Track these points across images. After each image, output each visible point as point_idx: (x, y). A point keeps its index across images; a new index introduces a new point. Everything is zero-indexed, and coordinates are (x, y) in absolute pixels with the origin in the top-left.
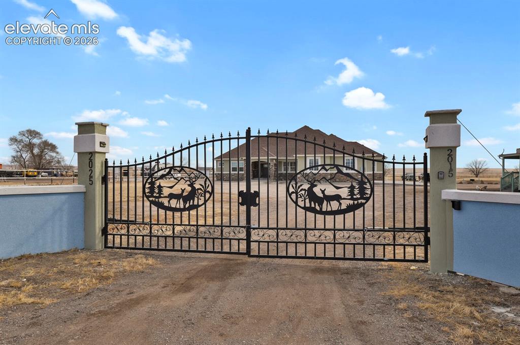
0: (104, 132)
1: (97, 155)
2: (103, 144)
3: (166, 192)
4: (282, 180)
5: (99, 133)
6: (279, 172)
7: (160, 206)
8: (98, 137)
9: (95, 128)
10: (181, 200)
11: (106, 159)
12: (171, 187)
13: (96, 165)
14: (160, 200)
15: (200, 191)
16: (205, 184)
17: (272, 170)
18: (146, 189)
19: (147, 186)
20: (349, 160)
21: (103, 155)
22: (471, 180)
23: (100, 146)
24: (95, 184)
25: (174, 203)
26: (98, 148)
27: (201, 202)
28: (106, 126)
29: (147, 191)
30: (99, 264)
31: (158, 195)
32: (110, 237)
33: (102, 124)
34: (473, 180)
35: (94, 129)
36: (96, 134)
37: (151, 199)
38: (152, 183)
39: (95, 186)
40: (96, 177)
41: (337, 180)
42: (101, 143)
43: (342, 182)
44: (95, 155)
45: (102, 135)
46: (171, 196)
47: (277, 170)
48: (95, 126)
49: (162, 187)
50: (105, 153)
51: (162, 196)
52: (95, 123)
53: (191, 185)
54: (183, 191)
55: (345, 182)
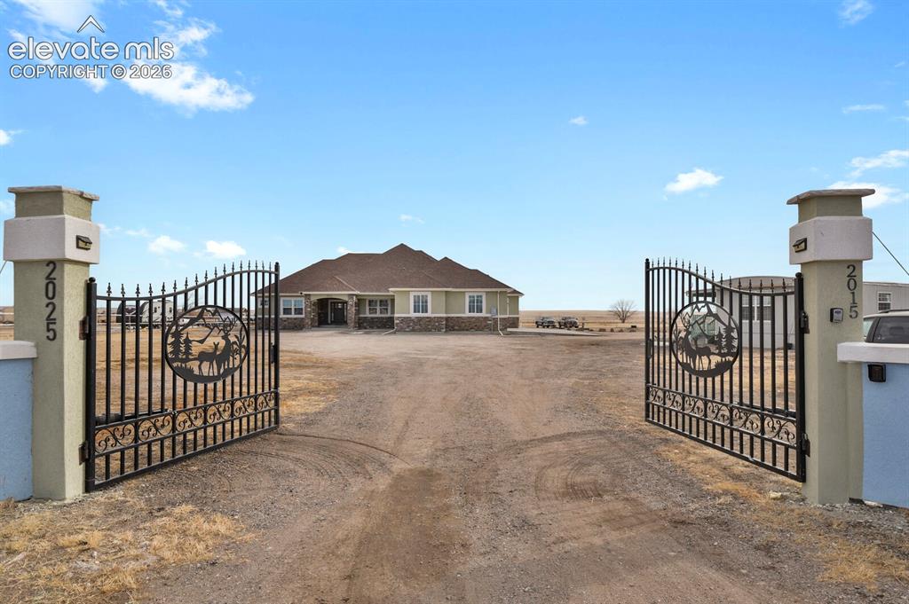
0: (87, 215)
1: (67, 267)
2: (84, 243)
3: (196, 349)
4: (366, 328)
5: (74, 215)
6: (361, 316)
7: (188, 375)
8: (73, 226)
9: (65, 201)
10: (215, 362)
11: (92, 280)
12: (202, 342)
13: (66, 292)
14: (189, 364)
15: (235, 346)
16: (241, 335)
17: (351, 312)
18: (168, 346)
19: (170, 340)
20: (473, 297)
21: (85, 268)
22: (633, 327)
23: (78, 247)
24: (62, 337)
25: (206, 369)
26: (71, 252)
27: (237, 363)
28: (91, 200)
29: (169, 349)
30: (84, 548)
31: (184, 357)
32: (100, 462)
33: (81, 195)
34: (635, 327)
35: (62, 203)
36: (66, 216)
37: (175, 365)
38: (177, 335)
39: (62, 342)
40: (66, 322)
41: (456, 328)
42: (78, 238)
43: (463, 330)
44: (63, 266)
45: (81, 220)
46: (203, 357)
47: (358, 312)
48: (64, 194)
49: (191, 342)
50: (87, 264)
51: (191, 357)
52: (64, 188)
53: (225, 337)
54: (216, 346)
55: (467, 330)
